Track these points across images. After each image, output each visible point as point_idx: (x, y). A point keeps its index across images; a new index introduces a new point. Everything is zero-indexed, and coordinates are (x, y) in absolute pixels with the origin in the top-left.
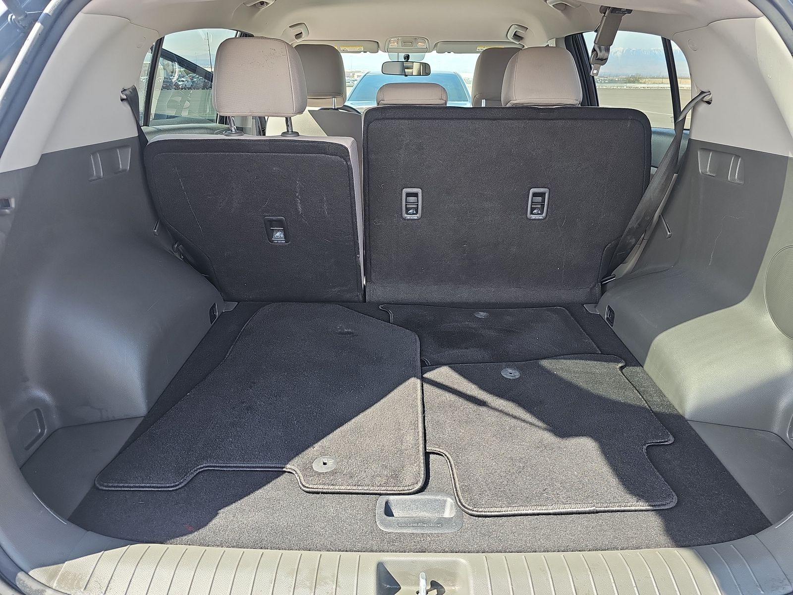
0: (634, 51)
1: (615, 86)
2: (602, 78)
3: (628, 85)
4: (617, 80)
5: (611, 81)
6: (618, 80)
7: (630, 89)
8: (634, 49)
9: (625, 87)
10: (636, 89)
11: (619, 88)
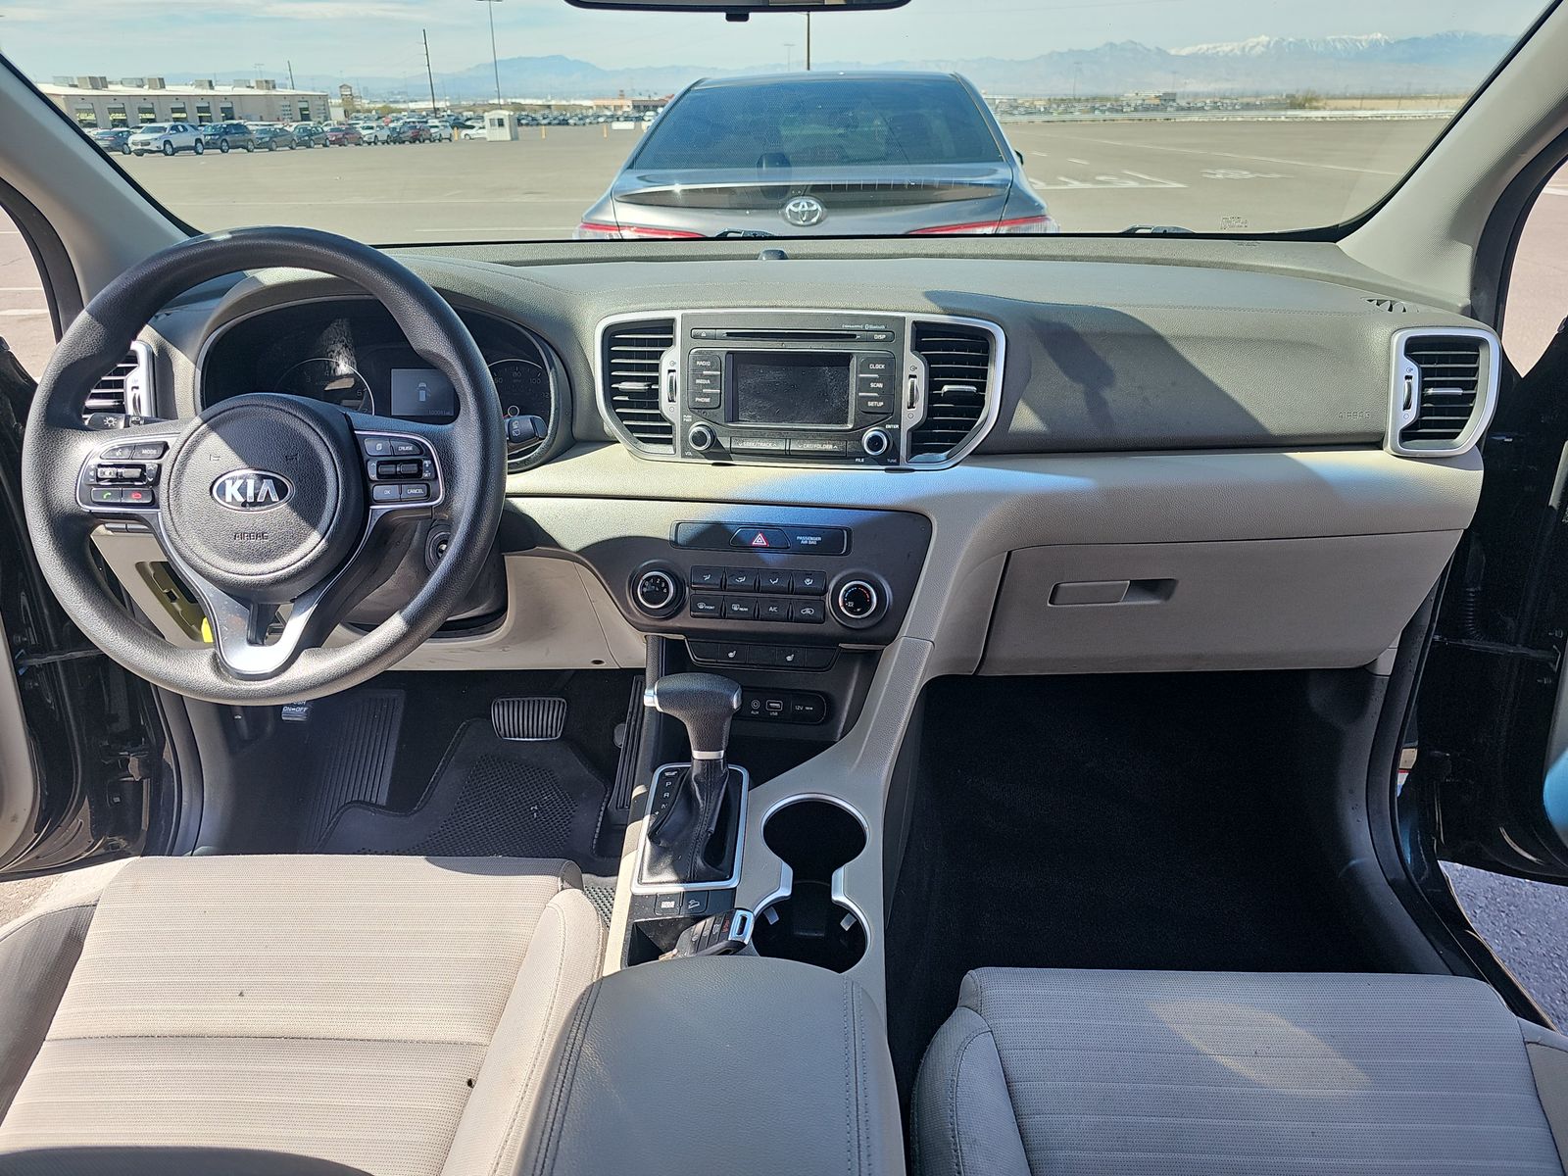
0: (1290, 43)
1: (1260, 116)
2: (1228, 101)
3: (1290, 113)
4: (1258, 103)
5: (1247, 107)
6: (1261, 104)
7: (1293, 122)
8: (1291, 40)
9: (1283, 119)
10: (1308, 121)
11: (1270, 119)
